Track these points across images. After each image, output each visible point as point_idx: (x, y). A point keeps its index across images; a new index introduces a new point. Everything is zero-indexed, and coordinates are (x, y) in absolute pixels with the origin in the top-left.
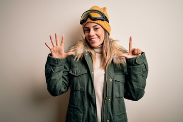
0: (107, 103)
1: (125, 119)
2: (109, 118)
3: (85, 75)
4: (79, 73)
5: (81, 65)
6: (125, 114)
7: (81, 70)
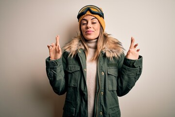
0: (100, 96)
1: (118, 111)
2: (101, 110)
3: (78, 72)
4: (73, 70)
5: (74, 62)
6: (118, 107)
7: (75, 67)
